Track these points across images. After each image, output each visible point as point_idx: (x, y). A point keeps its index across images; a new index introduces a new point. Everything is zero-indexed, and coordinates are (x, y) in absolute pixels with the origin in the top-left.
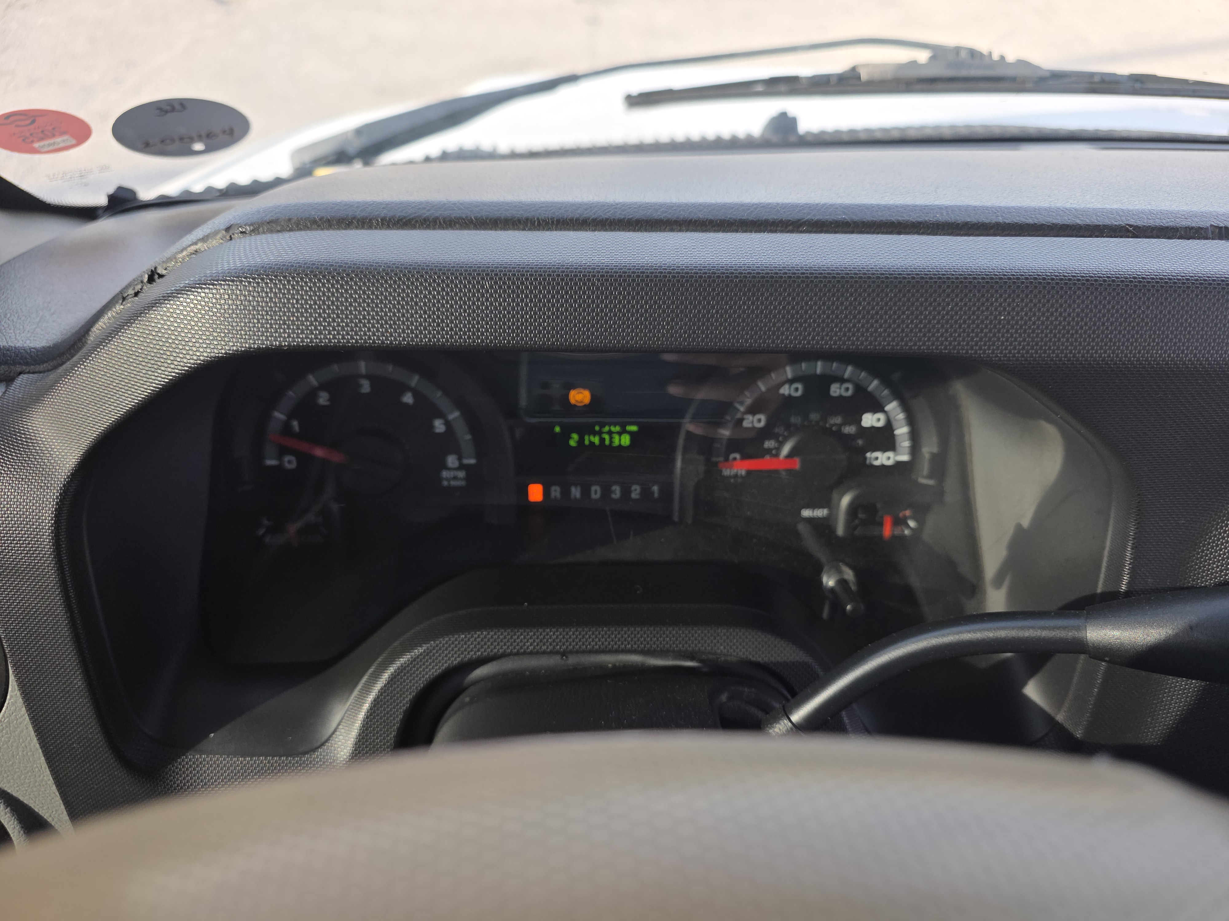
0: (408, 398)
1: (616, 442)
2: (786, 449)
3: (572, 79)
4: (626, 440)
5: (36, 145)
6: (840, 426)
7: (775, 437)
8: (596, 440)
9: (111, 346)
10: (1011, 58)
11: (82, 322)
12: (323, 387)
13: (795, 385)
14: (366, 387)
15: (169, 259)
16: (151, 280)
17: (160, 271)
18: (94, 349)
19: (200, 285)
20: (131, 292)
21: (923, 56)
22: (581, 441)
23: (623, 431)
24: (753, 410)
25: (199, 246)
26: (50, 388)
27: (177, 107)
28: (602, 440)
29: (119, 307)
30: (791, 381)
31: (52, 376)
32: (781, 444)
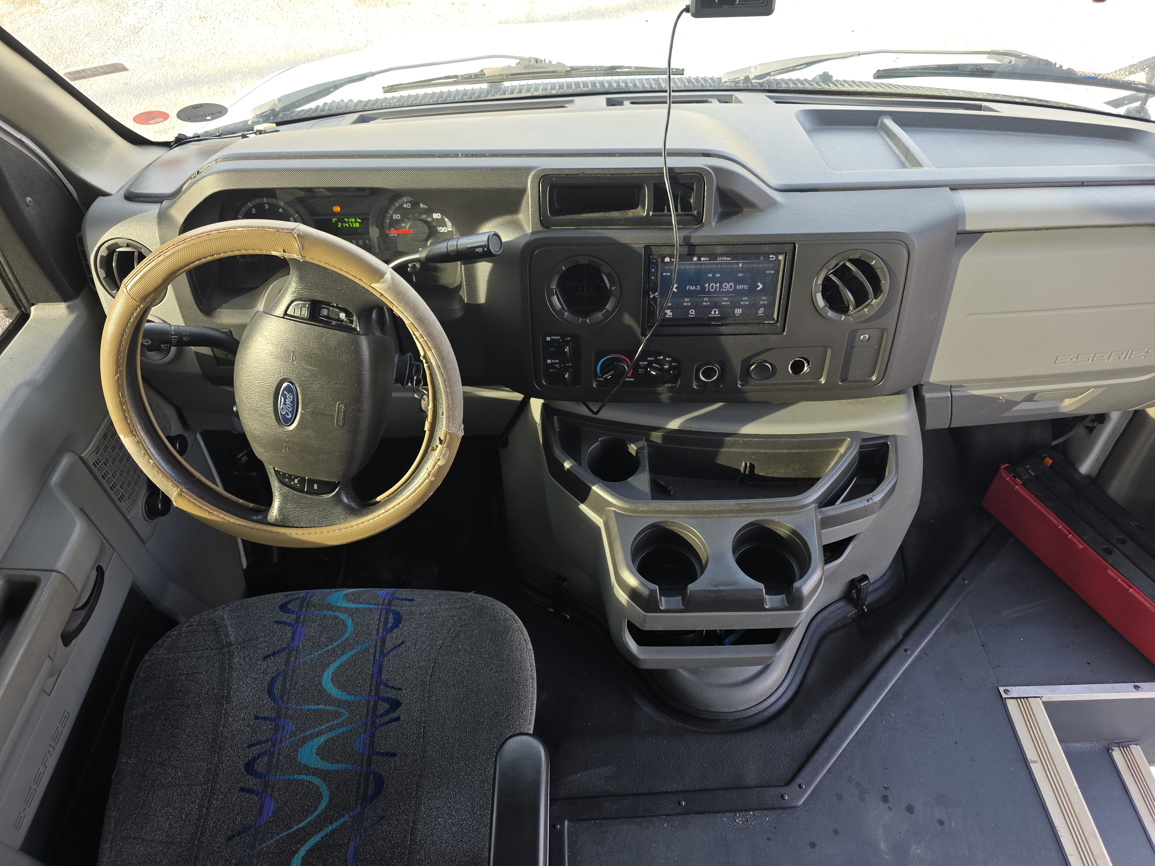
0: (281, 210)
1: (354, 226)
2: (408, 226)
3: (373, 74)
4: (357, 225)
5: (150, 122)
6: (426, 218)
7: (404, 222)
8: (347, 225)
9: (190, 190)
10: (554, 62)
11: (179, 187)
12: (253, 207)
13: (408, 204)
14: (267, 207)
15: (202, 168)
16: (198, 173)
17: (200, 171)
18: (184, 193)
19: (209, 174)
20: (193, 177)
21: (513, 63)
22: (342, 226)
23: (356, 222)
24: (395, 212)
25: (209, 165)
26: (175, 202)
27: (200, 106)
28: (349, 225)
29: (190, 181)
30: (406, 203)
31: (174, 200)
32: (407, 224)
